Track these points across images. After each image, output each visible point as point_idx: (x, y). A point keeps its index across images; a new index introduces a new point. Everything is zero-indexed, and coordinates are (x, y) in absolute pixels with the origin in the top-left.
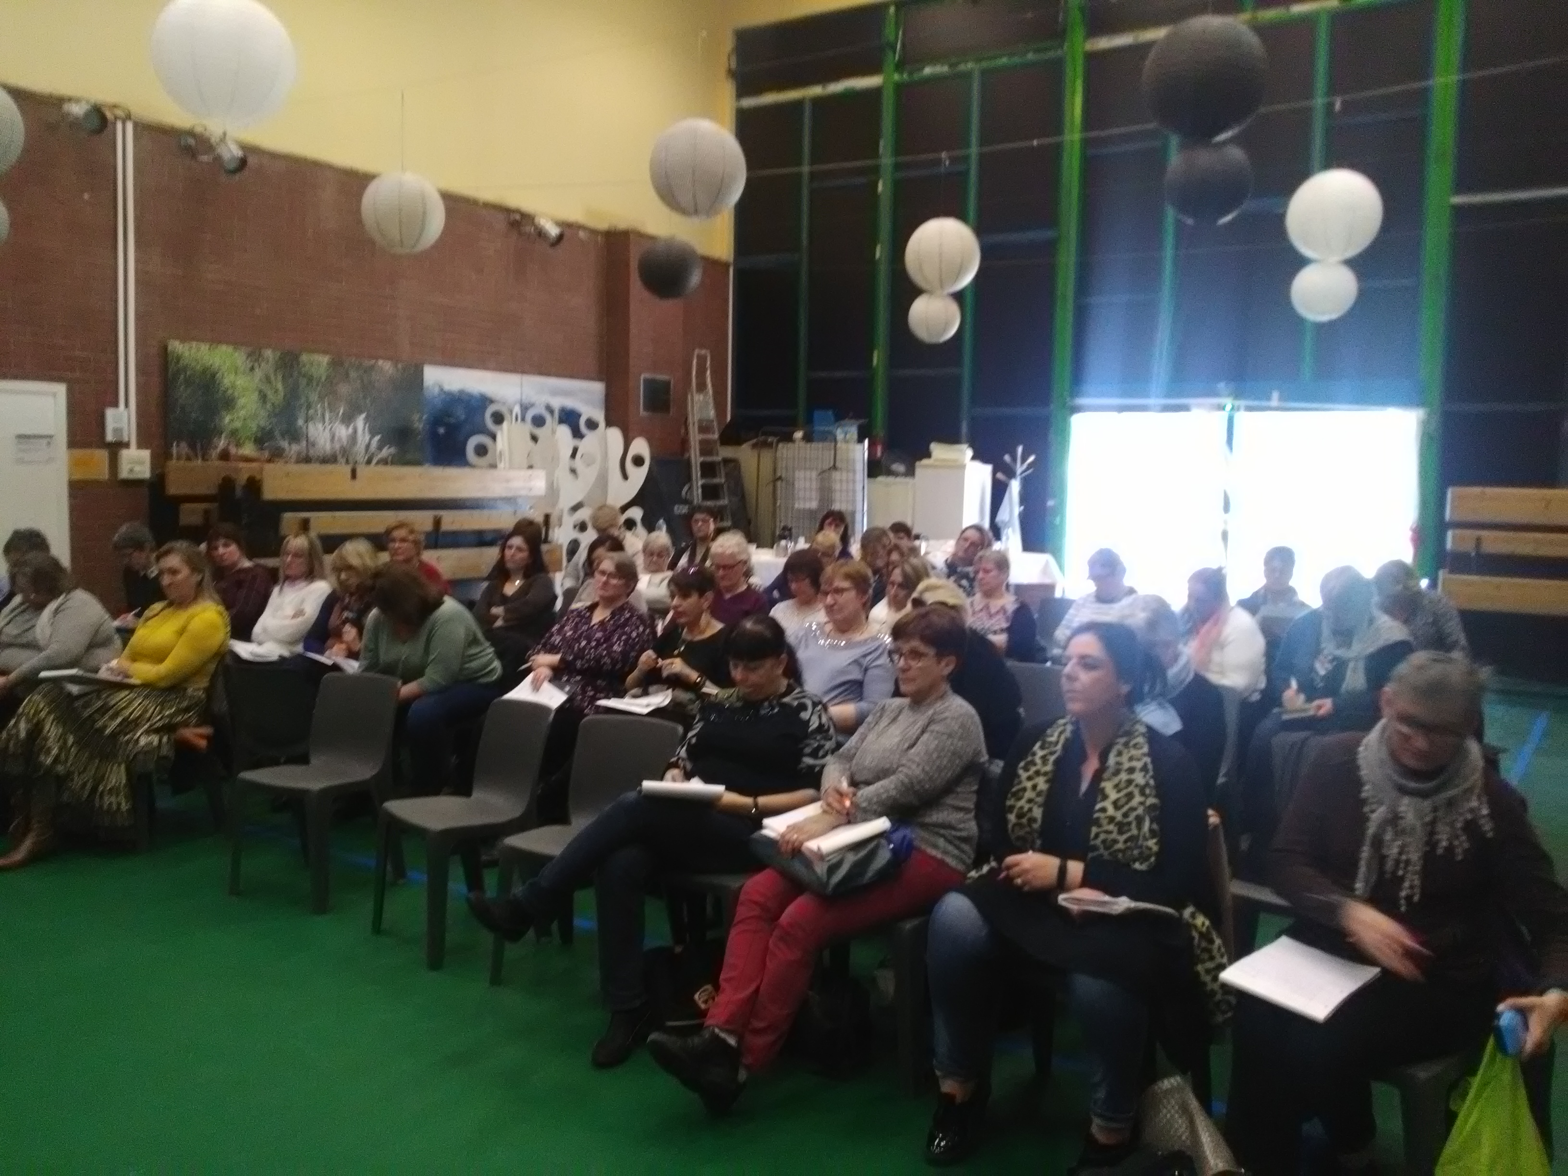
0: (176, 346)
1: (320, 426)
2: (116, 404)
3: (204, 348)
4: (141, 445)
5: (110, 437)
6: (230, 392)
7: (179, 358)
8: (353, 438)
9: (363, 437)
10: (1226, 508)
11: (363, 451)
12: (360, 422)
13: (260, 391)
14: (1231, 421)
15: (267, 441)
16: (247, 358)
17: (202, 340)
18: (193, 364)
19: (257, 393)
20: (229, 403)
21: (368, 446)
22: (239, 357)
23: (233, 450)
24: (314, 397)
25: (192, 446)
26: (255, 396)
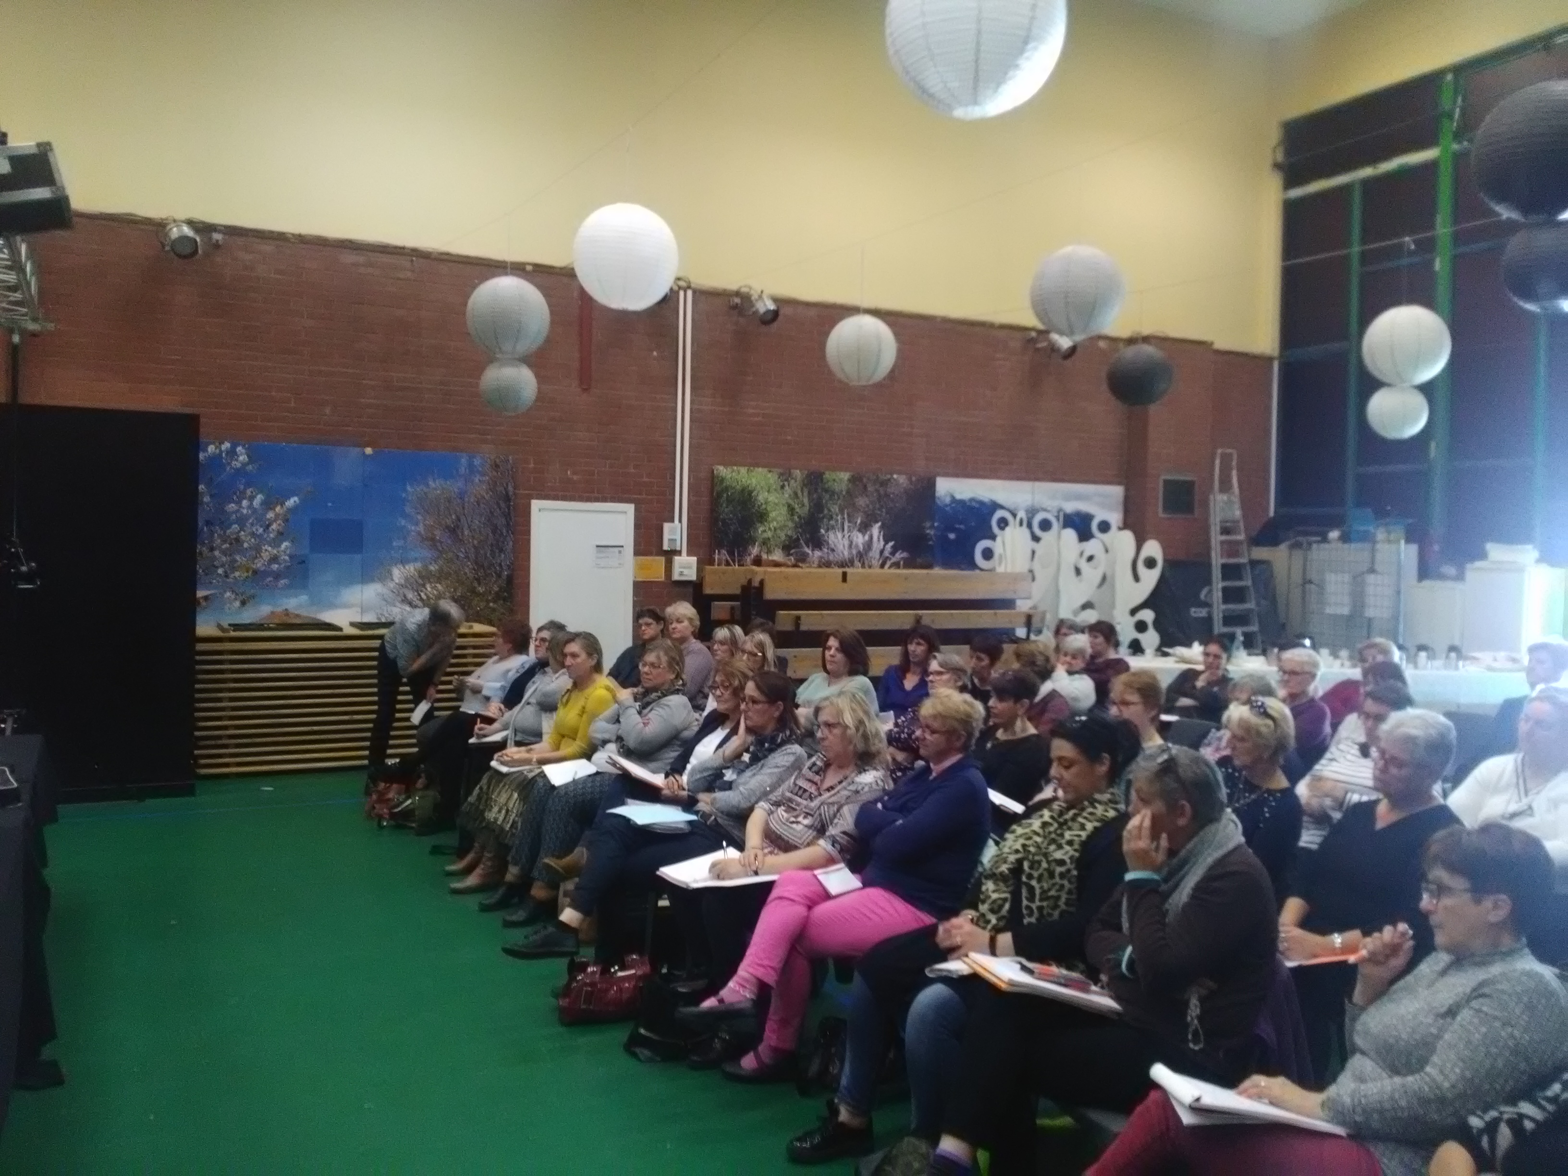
0: (722, 471)
1: (840, 535)
2: (672, 521)
3: (743, 470)
4: (689, 554)
5: (666, 547)
6: (764, 506)
7: (723, 480)
8: (869, 545)
9: (878, 543)
11: (878, 556)
12: (876, 530)
13: (789, 506)
15: (794, 548)
16: (779, 478)
17: (743, 465)
18: (734, 485)
19: (786, 508)
20: (762, 517)
21: (882, 552)
22: (772, 478)
23: (764, 556)
24: (835, 509)
25: (731, 553)
26: (784, 510)
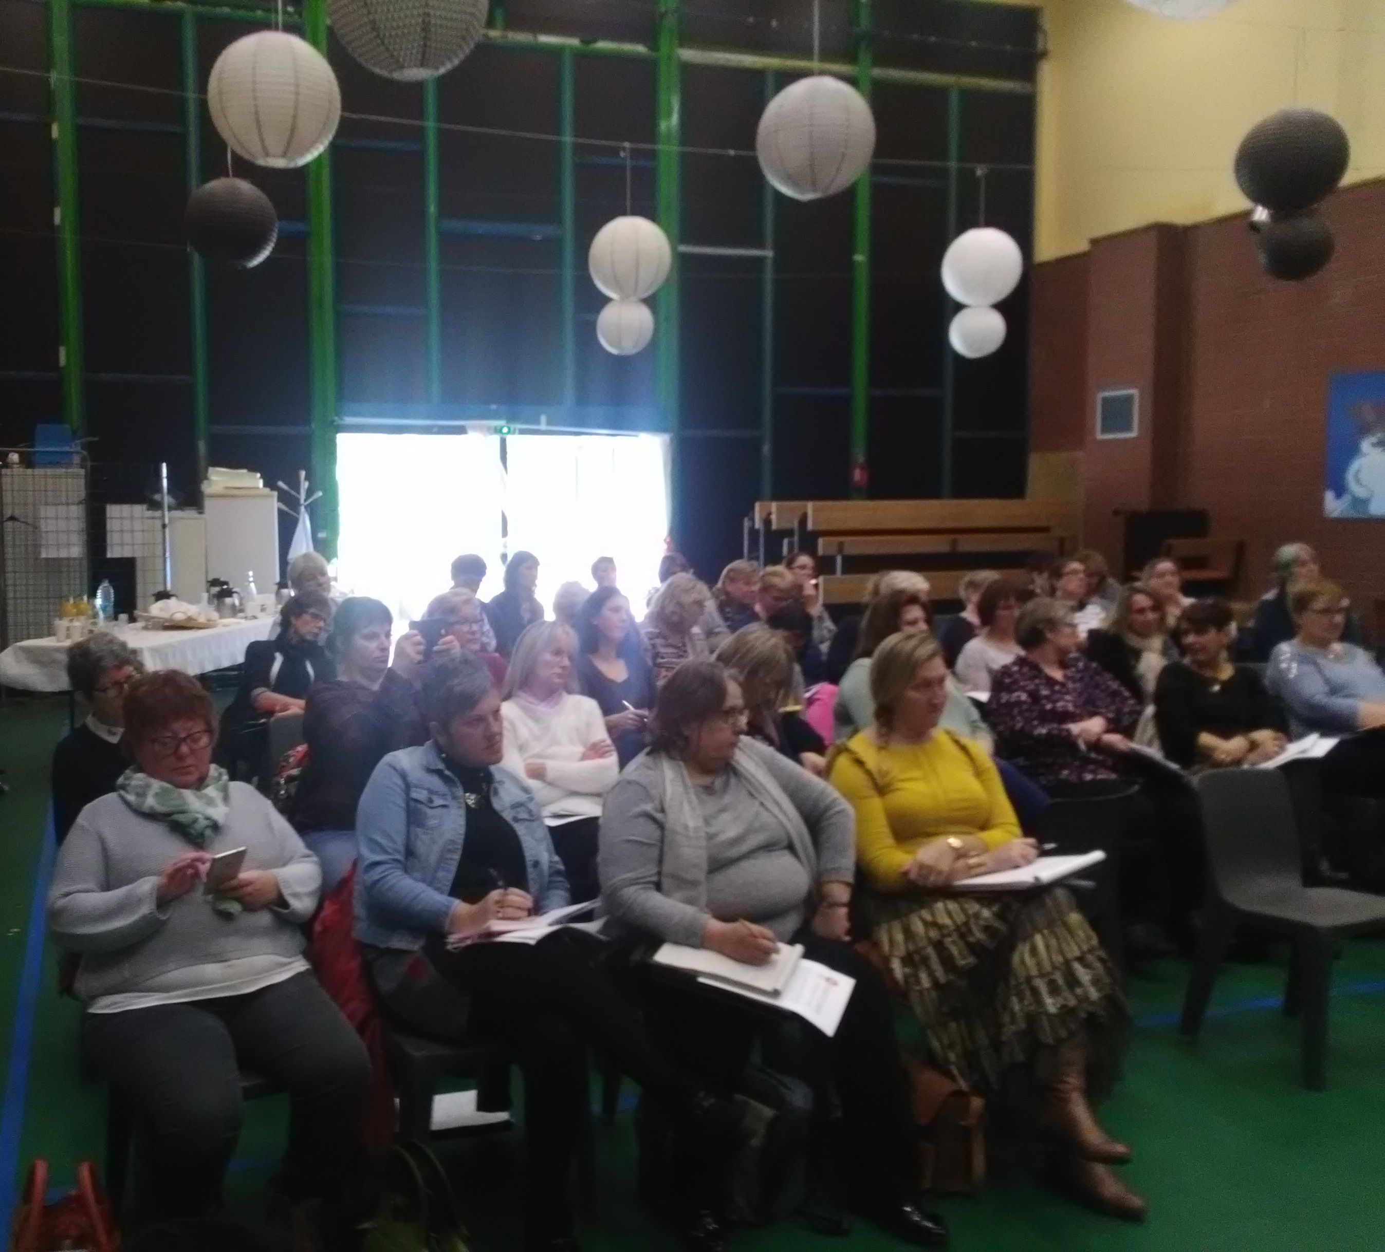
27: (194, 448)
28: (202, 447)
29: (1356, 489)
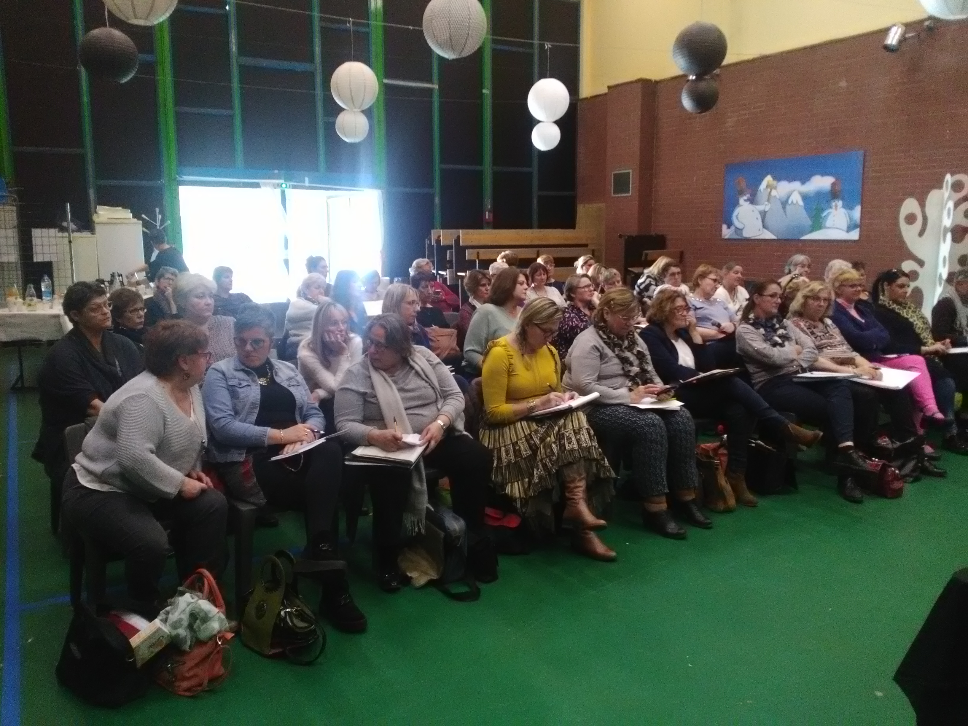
10: (286, 247)
14: (283, 193)
27: (87, 194)
28: (92, 193)
29: (736, 223)
